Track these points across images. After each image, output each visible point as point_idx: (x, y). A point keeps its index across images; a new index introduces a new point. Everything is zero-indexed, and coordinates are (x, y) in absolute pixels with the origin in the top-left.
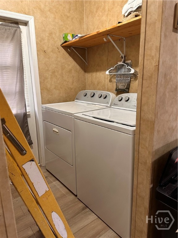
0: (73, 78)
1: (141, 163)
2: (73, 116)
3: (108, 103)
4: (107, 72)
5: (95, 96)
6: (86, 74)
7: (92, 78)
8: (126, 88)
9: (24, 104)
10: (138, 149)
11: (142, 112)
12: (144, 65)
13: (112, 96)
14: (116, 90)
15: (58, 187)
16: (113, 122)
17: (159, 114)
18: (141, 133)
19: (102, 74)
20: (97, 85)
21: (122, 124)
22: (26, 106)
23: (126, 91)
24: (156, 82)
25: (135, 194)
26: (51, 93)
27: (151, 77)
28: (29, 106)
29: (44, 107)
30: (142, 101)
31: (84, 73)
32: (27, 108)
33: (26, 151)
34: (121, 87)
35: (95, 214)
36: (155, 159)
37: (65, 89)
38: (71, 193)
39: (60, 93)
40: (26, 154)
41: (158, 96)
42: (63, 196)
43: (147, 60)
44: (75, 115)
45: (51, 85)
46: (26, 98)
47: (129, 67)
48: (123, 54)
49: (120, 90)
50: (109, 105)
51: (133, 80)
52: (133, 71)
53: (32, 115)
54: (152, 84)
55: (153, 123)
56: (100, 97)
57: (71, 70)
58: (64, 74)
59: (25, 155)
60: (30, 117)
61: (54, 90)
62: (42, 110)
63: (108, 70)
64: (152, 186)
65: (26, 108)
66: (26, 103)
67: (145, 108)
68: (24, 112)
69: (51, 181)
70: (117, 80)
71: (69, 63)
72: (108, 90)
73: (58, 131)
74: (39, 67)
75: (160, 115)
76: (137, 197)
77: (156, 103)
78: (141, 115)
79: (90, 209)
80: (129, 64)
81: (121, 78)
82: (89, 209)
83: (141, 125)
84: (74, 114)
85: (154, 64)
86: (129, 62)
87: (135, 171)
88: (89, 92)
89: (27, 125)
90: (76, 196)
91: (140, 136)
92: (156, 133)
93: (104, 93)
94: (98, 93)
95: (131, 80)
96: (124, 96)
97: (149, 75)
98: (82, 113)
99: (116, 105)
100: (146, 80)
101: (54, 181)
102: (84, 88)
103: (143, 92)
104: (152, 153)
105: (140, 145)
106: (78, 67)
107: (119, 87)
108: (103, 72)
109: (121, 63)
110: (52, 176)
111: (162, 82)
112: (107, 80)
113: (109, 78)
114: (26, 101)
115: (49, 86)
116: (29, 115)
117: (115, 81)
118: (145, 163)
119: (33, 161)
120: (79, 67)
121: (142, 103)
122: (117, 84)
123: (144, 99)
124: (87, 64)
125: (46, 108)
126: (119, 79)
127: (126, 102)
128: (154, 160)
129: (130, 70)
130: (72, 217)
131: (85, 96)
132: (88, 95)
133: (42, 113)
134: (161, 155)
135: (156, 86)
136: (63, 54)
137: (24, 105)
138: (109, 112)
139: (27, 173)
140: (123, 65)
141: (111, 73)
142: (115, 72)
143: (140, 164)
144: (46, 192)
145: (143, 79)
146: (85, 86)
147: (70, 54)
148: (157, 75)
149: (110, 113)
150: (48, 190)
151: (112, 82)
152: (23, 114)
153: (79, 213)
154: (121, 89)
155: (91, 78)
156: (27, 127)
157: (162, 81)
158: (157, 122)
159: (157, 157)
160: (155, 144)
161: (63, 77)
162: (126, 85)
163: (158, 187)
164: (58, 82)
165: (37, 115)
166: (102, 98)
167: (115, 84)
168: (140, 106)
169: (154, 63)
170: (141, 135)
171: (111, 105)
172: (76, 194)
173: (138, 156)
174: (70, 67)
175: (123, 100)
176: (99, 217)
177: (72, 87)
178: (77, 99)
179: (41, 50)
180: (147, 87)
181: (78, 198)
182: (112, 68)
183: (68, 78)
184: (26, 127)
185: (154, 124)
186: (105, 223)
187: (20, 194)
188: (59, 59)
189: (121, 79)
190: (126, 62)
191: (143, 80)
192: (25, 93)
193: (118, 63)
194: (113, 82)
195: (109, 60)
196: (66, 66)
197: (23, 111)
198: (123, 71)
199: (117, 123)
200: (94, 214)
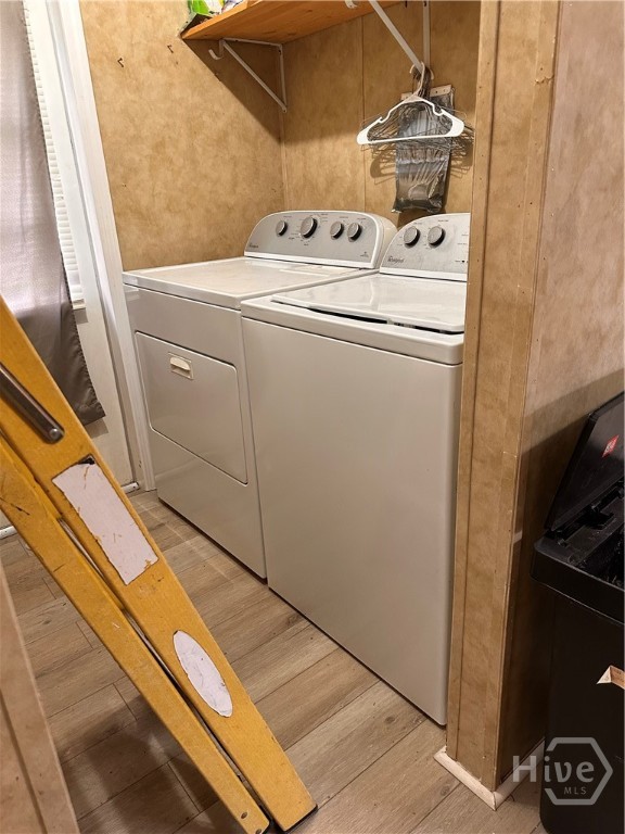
0: (235, 165)
1: (482, 462)
2: (236, 307)
3: (365, 255)
4: (362, 137)
5: (318, 229)
6: (283, 148)
7: (305, 163)
8: (435, 197)
9: (58, 271)
10: (471, 412)
11: (487, 272)
12: (498, 84)
13: (382, 227)
14: (398, 205)
15: (203, 555)
16: (385, 322)
17: (549, 276)
18: (481, 352)
19: (345, 145)
20: (327, 191)
21: (417, 327)
22: (66, 279)
23: (433, 208)
24: (541, 150)
25: (459, 566)
26: (155, 228)
27: (521, 132)
28: (77, 279)
29: (135, 282)
30: (490, 231)
31: (275, 143)
32: (71, 287)
33: (62, 429)
34: (415, 191)
35: (330, 638)
36: (533, 445)
37: (208, 211)
38: (245, 574)
39: (189, 226)
40: (61, 437)
41: (548, 207)
42: (220, 584)
43: (509, 59)
44: (243, 305)
45: (153, 196)
46: (63, 248)
47: (444, 112)
48: (421, 59)
49: (411, 207)
50: (370, 265)
51: (459, 162)
52: (457, 128)
53: (93, 313)
54: (529, 158)
55: (528, 313)
56: (337, 236)
57: (226, 134)
58: (200, 150)
59: (57, 440)
60: (85, 320)
61: (167, 216)
62: (126, 294)
63: (364, 127)
64: (519, 536)
65: (67, 287)
66: (66, 266)
67: (499, 257)
68: (63, 301)
69: (178, 538)
70: (399, 166)
71: (217, 108)
72: (368, 208)
73: (186, 367)
74: (101, 127)
75: (556, 283)
76: (469, 575)
77: (540, 232)
78: (485, 286)
79: (312, 623)
80: (445, 100)
81: (415, 158)
82: (308, 623)
83: (484, 322)
84: (243, 302)
85: (538, 74)
86: (444, 91)
87: (462, 488)
88: (297, 218)
89: (76, 347)
90: (264, 581)
91: (480, 366)
92: (536, 350)
93: (352, 218)
94: (329, 220)
95: (453, 163)
96: (426, 225)
97: (517, 122)
98: (270, 297)
99: (396, 261)
100: (504, 143)
101: (189, 537)
102: (278, 204)
103: (491, 195)
104: (522, 423)
105: (478, 397)
106: (252, 123)
107: (410, 193)
108: (345, 139)
109: (415, 98)
110: (182, 523)
111: (566, 151)
112: (362, 170)
113: (370, 162)
114: (65, 261)
115: (145, 201)
116: (82, 310)
117: (394, 170)
118: (497, 460)
119: (92, 462)
120: (254, 120)
121: (488, 238)
122: (401, 182)
123: (496, 223)
124: (284, 108)
125: (141, 284)
126: (408, 162)
127: (434, 250)
128: (527, 446)
129: (446, 124)
130: (253, 650)
131: (282, 234)
132: (294, 229)
133: (129, 304)
134: (552, 431)
135: (540, 166)
136: (193, 71)
137: (59, 277)
138: (372, 288)
139: (71, 506)
140: (420, 107)
141: (375, 139)
142: (393, 136)
143: (476, 465)
144: (149, 567)
145: (494, 138)
146: (282, 195)
147: (218, 70)
148: (546, 122)
149: (373, 293)
150: (153, 559)
151: (381, 175)
152: (58, 310)
153: (275, 635)
154: (415, 203)
155: (301, 164)
156: (79, 357)
157: (564, 144)
158: (542, 307)
159: (538, 437)
160: (532, 388)
161: (194, 162)
162: (433, 186)
163: (541, 541)
164: (179, 183)
165: (109, 314)
166: (345, 237)
167: (393, 181)
168: (482, 248)
169: (536, 72)
170: (482, 358)
171: (376, 266)
172: (262, 577)
173: (469, 436)
174: (221, 124)
175: (424, 240)
176: (341, 646)
177: (232, 200)
178: (254, 248)
179: (105, 58)
180: (509, 174)
181: (270, 589)
182: (378, 121)
183: (213, 165)
184: (75, 357)
185: (531, 318)
186: (361, 663)
187: (56, 575)
188: (176, 93)
189: (414, 161)
190: (433, 93)
191: (494, 146)
192: (59, 229)
193: (403, 96)
194: (384, 175)
195: (366, 88)
196: (204, 119)
197: (58, 299)
198: (420, 131)
199: (399, 325)
200: (325, 637)
